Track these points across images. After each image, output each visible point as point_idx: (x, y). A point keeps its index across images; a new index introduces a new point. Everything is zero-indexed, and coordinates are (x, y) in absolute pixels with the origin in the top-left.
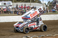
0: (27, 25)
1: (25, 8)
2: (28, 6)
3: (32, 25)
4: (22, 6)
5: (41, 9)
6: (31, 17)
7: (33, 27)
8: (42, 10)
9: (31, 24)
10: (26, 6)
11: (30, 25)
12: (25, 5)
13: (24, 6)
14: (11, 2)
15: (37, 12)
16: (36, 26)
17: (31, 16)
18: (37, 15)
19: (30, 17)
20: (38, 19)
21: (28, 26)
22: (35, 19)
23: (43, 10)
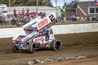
1: (28, 15)
2: (32, 12)
4: (23, 12)
5: (53, 16)
6: (39, 27)
7: (41, 43)
8: (54, 18)
9: (38, 38)
10: (30, 12)
12: (28, 10)
13: (26, 12)
14: (5, 6)
15: (47, 20)
16: (45, 42)
18: (47, 25)
20: (48, 31)
21: (33, 41)
22: (44, 30)
23: (56, 18)
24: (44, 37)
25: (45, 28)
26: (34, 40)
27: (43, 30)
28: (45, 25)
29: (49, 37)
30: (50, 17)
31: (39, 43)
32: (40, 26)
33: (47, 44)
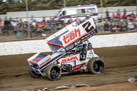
0: (57, 61)
3: (68, 60)
6: (66, 43)
7: (72, 64)
8: (93, 27)
9: (67, 58)
11: (65, 60)
15: (79, 31)
16: (78, 63)
17: (64, 40)
18: (80, 39)
19: (63, 42)
21: (58, 63)
22: (75, 46)
23: (94, 27)
24: (78, 56)
25: (76, 44)
26: (60, 61)
27: (73, 46)
28: (76, 38)
29: (86, 54)
30: (84, 26)
31: (69, 65)
32: (67, 40)
33: (82, 65)
